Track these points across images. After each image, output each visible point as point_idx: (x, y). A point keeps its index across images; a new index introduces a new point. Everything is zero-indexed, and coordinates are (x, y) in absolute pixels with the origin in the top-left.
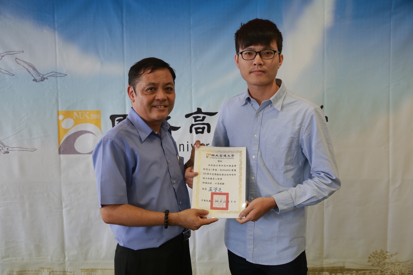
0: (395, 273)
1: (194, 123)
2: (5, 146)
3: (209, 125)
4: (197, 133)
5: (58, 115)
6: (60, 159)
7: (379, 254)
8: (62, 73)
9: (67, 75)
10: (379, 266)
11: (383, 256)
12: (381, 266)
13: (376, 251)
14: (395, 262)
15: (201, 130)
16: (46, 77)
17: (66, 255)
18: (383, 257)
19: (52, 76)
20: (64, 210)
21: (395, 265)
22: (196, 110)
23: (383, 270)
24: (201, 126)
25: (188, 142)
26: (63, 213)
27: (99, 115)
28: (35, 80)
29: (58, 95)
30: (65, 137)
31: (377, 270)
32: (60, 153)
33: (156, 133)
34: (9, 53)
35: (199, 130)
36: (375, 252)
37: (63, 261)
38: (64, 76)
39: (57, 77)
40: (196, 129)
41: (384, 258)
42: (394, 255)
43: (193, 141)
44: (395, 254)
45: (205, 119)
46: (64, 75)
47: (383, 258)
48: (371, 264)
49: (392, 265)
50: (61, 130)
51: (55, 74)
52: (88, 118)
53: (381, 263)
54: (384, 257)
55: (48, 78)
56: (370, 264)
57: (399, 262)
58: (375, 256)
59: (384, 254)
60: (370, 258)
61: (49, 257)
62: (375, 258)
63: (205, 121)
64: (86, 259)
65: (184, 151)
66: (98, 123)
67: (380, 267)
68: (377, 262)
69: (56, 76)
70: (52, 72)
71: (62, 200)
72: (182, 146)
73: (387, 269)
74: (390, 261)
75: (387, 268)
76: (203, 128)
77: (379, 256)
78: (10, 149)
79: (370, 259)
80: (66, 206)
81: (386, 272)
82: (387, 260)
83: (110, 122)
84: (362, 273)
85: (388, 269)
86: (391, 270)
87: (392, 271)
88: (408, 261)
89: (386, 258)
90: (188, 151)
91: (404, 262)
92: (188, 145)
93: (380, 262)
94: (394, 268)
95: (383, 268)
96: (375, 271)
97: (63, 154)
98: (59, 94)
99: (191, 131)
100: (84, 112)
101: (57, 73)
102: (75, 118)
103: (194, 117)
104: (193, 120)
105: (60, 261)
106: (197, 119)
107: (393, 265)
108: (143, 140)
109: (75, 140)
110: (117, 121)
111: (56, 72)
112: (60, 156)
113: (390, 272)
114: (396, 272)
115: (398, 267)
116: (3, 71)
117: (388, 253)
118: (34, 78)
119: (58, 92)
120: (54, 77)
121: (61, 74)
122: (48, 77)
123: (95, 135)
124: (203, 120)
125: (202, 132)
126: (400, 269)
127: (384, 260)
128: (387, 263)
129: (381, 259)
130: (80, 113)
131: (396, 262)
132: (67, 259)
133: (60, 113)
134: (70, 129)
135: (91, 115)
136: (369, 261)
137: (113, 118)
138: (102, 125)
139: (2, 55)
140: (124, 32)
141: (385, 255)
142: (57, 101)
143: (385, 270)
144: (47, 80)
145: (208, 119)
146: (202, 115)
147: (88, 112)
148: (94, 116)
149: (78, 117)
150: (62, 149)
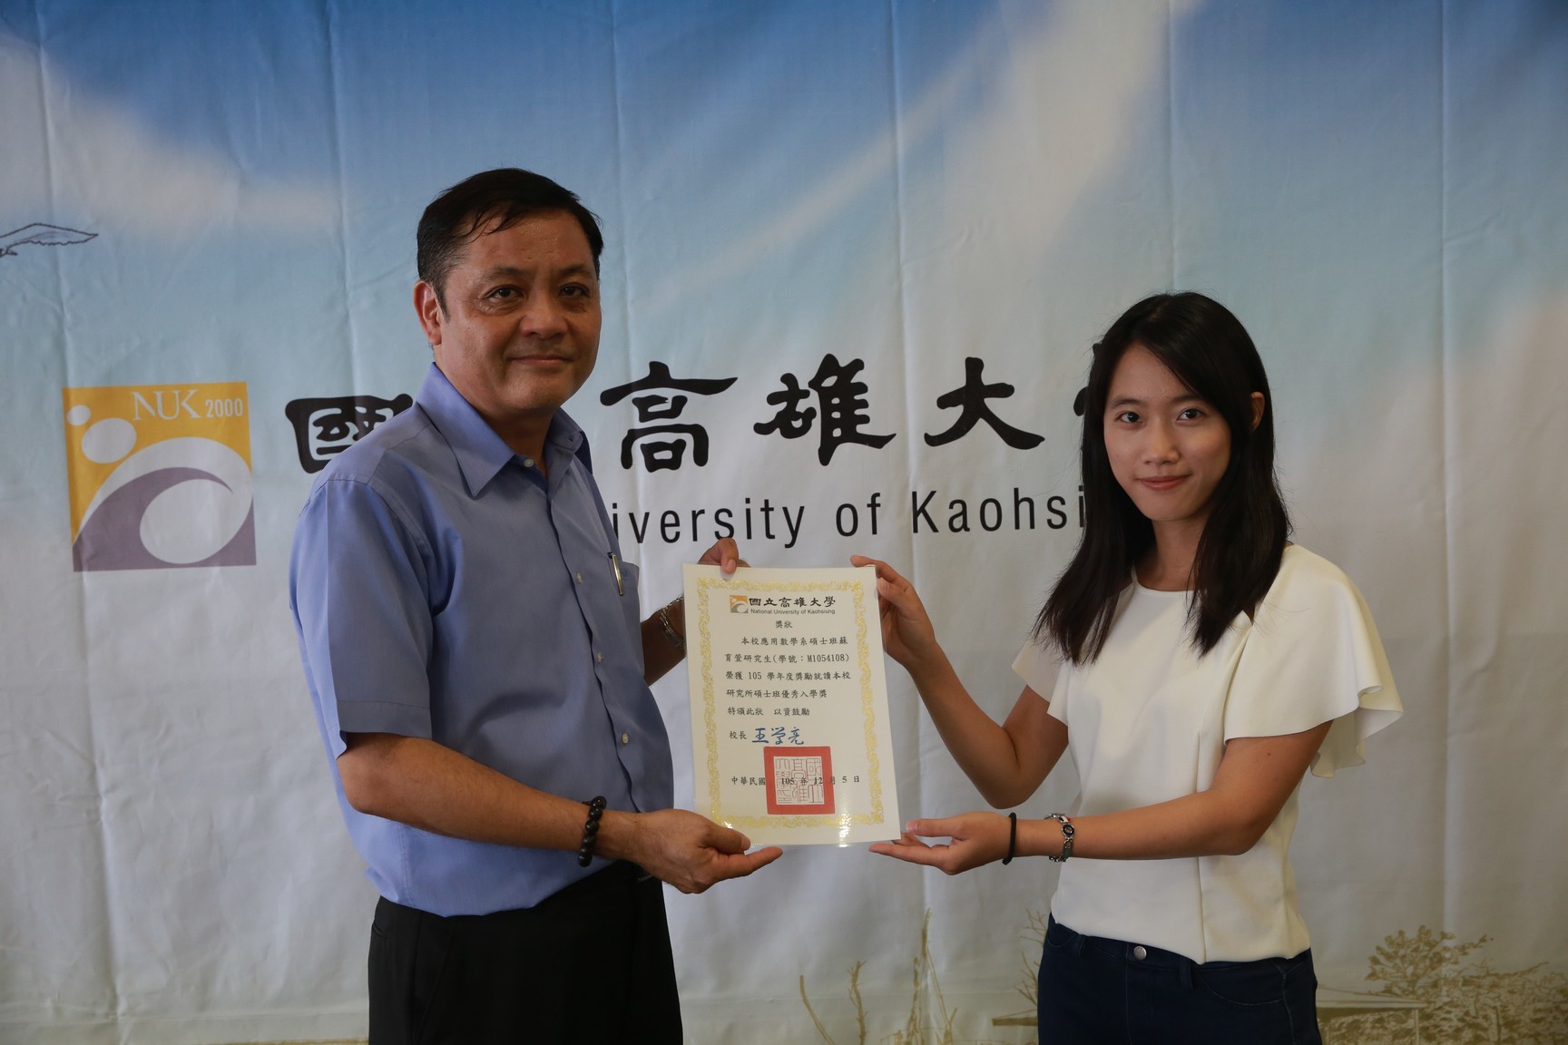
0: (1480, 1020)
1: (639, 425)
3: (699, 434)
4: (653, 465)
5: (66, 407)
6: (80, 589)
7: (1414, 946)
8: (75, 229)
9: (96, 235)
10: (1413, 992)
11: (1430, 950)
12: (1421, 991)
13: (1401, 933)
14: (1478, 977)
15: (666, 455)
16: (8, 248)
17: (119, 990)
18: (1431, 955)
19: (36, 240)
20: (105, 804)
21: (1479, 987)
22: (644, 372)
23: (1428, 1011)
24: (670, 438)
25: (615, 506)
26: (103, 818)
27: (238, 403)
29: (60, 320)
30: (99, 499)
31: (1408, 1011)
32: (78, 566)
33: (528, 463)
35: (658, 456)
36: (1395, 935)
37: (107, 1015)
38: (86, 241)
39: (54, 244)
41: (1435, 960)
42: (1475, 947)
43: (635, 502)
44: (1476, 942)
45: (685, 409)
46: (86, 237)
47: (1431, 959)
48: (1383, 989)
49: (1464, 989)
50: (82, 471)
51: (48, 234)
52: (195, 415)
53: (1421, 982)
54: (1435, 954)
55: (14, 249)
56: (1379, 985)
57: (1496, 975)
58: (1396, 953)
59: (1431, 945)
60: (1375, 961)
61: (48, 1004)
62: (1398, 961)
63: (685, 418)
64: (203, 1007)
66: (235, 435)
67: (1418, 998)
68: (1405, 977)
69: (49, 241)
70: (30, 226)
71: (97, 762)
73: (1446, 1004)
74: (1460, 972)
75: (1447, 1000)
76: (678, 447)
77: (1414, 954)
79: (1378, 968)
80: (113, 788)
81: (1445, 1019)
82: (1446, 970)
83: (289, 428)
84: (1344, 1025)
85: (1450, 1003)
86: (1464, 1006)
87: (1467, 1014)
88: (1530, 971)
89: (1441, 960)
91: (1515, 974)
93: (1416, 977)
94: (1475, 1002)
95: (1432, 999)
96: (1400, 1013)
97: (90, 569)
98: (68, 317)
99: (627, 461)
100: (177, 392)
101: (54, 227)
102: (137, 418)
103: (636, 401)
104: (636, 411)
105: (93, 1015)
106: (653, 409)
107: (1471, 988)
108: (475, 492)
109: (140, 510)
111: (50, 226)
112: (81, 578)
113: (1461, 1014)
114: (1486, 1017)
115: (1491, 995)
117: (1451, 938)
119: (62, 310)
120: (43, 244)
121: (71, 232)
122: (16, 244)
123: (226, 489)
124: (675, 411)
125: (674, 464)
126: (1498, 1004)
127: (1433, 969)
128: (1445, 979)
129: (1422, 965)
130: (159, 394)
131: (1484, 977)
132: (122, 1007)
133: (73, 398)
134: (120, 462)
135: (207, 404)
136: (1373, 976)
137: (298, 411)
138: (256, 442)
140: (335, 50)
141: (1436, 949)
142: (60, 346)
143: (1440, 1008)
144: (13, 257)
145: (697, 409)
146: (669, 393)
147: (192, 392)
148: (218, 408)
149: (153, 412)
150: (88, 550)
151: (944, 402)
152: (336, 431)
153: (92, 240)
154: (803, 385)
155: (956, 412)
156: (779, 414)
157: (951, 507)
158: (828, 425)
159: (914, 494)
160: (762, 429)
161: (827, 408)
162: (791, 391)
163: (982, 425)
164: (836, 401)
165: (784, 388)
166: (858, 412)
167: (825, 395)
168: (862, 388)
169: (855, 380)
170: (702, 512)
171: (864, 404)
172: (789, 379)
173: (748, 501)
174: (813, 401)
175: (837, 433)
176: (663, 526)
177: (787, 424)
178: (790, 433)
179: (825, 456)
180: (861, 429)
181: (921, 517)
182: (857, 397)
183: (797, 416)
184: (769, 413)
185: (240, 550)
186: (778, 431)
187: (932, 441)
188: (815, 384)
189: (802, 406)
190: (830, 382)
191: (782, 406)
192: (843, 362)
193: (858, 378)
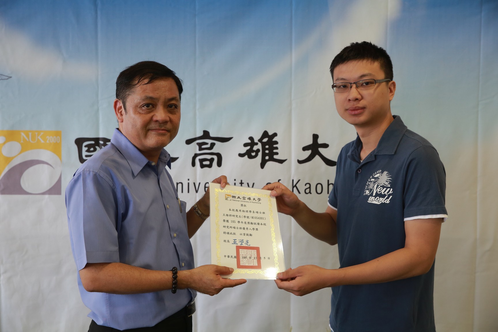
1: (198, 152)
3: (219, 156)
4: (202, 166)
8: (4, 74)
9: (11, 77)
15: (207, 163)
22: (200, 134)
24: (209, 157)
25: (189, 180)
27: (58, 138)
30: (7, 169)
33: (153, 164)
35: (205, 163)
40: (201, 161)
43: (196, 179)
45: (215, 147)
46: (7, 78)
50: (1, 159)
52: (42, 141)
63: (214, 150)
65: (182, 192)
66: (56, 149)
72: (180, 185)
76: (212, 160)
83: (75, 148)
90: (188, 192)
92: (189, 183)
97: (2, 194)
99: (193, 164)
100: (36, 133)
102: (22, 141)
103: (198, 144)
104: (197, 147)
106: (203, 147)
108: (135, 174)
109: (21, 174)
110: (86, 146)
123: (51, 167)
124: (211, 148)
125: (210, 166)
130: (30, 134)
134: (15, 157)
135: (47, 138)
137: (79, 142)
138: (64, 153)
140: (99, 18)
145: (219, 147)
146: (209, 141)
147: (42, 133)
148: (51, 139)
149: (28, 140)
151: (305, 149)
152: (92, 149)
153: (9, 79)
154: (256, 141)
155: (309, 153)
156: (247, 151)
157: (306, 185)
158: (264, 155)
159: (293, 180)
160: (241, 155)
161: (264, 149)
162: (252, 143)
163: (317, 157)
164: (267, 147)
165: (249, 141)
166: (275, 151)
167: (264, 145)
168: (276, 143)
169: (274, 139)
171: (277, 148)
172: (251, 138)
173: (235, 180)
174: (259, 146)
175: (267, 158)
176: (205, 187)
177: (250, 154)
178: (251, 157)
179: (263, 165)
180: (275, 157)
181: (295, 188)
182: (275, 146)
183: (253, 151)
184: (244, 150)
185: (55, 190)
186: (246, 156)
187: (300, 162)
188: (260, 140)
189: (255, 148)
190: (265, 140)
191: (248, 148)
192: (270, 133)
193: (275, 139)
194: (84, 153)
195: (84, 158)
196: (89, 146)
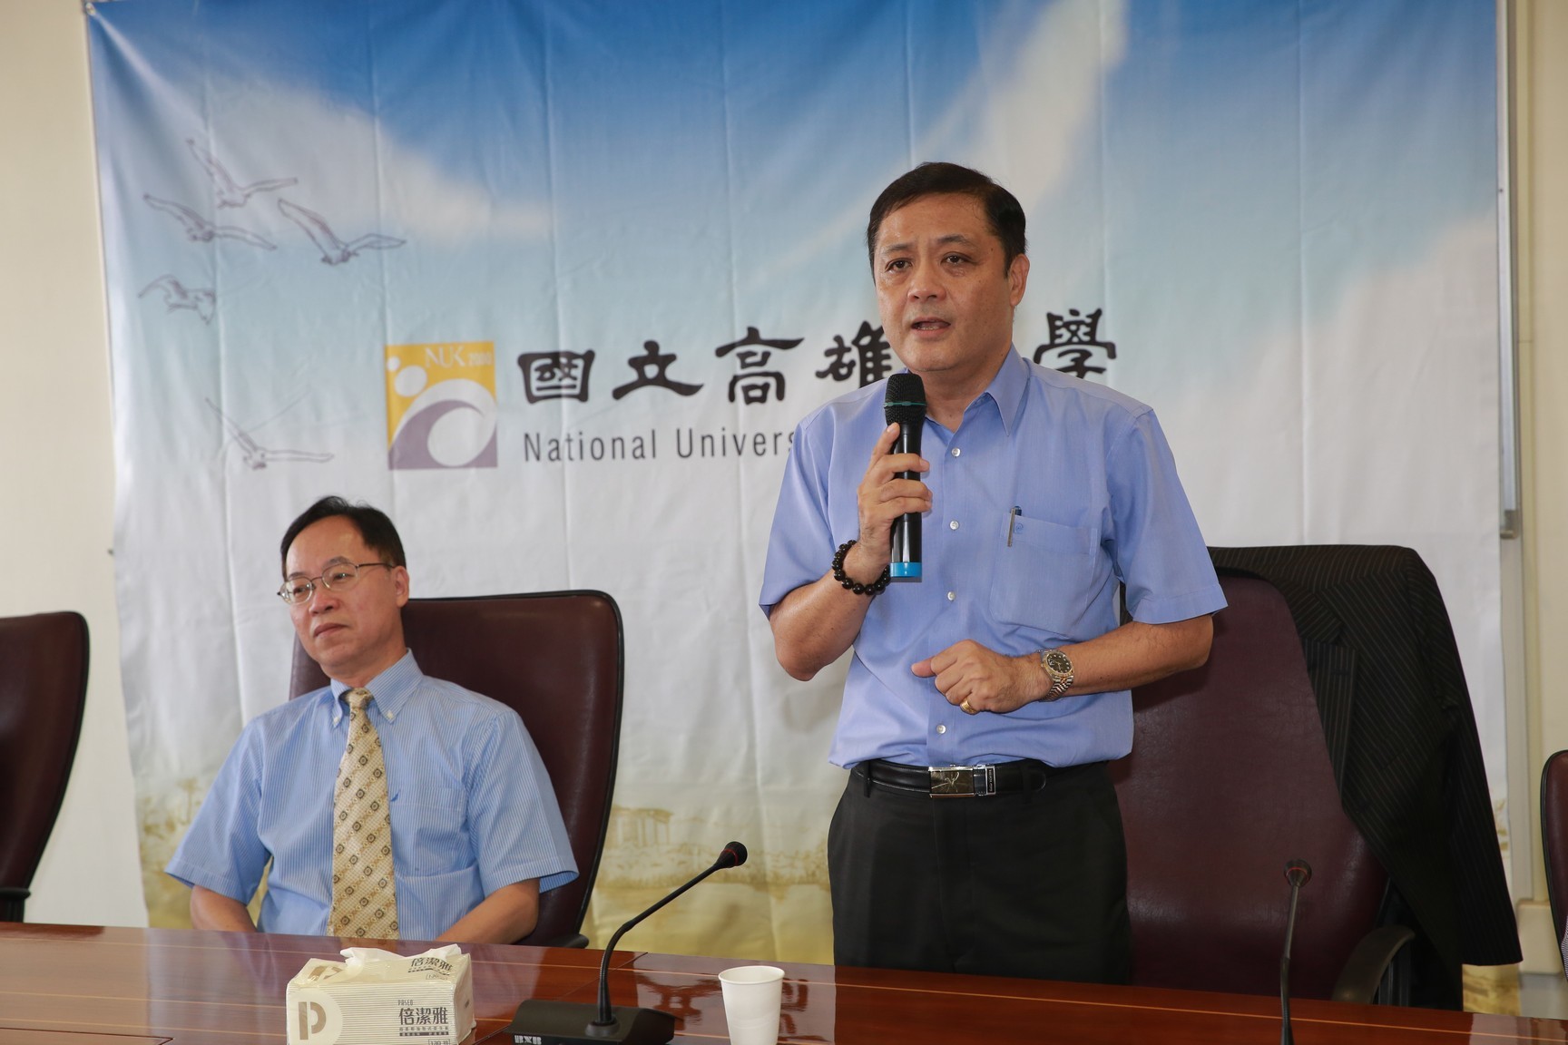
1: (740, 372)
2: (255, 448)
3: (779, 378)
4: (749, 400)
5: (386, 358)
6: (392, 483)
15: (757, 393)
16: (355, 251)
19: (370, 246)
22: (741, 334)
24: (760, 381)
25: (724, 429)
27: (489, 356)
28: (327, 260)
29: (384, 299)
30: (403, 421)
32: (391, 466)
34: (263, 186)
35: (752, 394)
40: (747, 389)
43: (737, 427)
45: (771, 361)
50: (394, 402)
51: (378, 242)
52: (462, 364)
63: (768, 367)
65: (712, 456)
66: (486, 378)
69: (378, 246)
70: (368, 236)
72: (708, 441)
76: (765, 388)
78: (268, 456)
83: (518, 373)
90: (723, 455)
92: (724, 437)
97: (399, 468)
98: (389, 297)
99: (732, 397)
100: (451, 348)
101: (381, 236)
102: (428, 366)
103: (739, 355)
104: (738, 362)
106: (749, 360)
109: (428, 429)
110: (537, 369)
111: (378, 236)
112: (393, 474)
116: (249, 237)
118: (322, 256)
119: (386, 292)
120: (374, 248)
122: (360, 248)
123: (479, 414)
124: (763, 362)
125: (762, 399)
130: (441, 351)
133: (390, 352)
134: (417, 396)
135: (469, 356)
137: (525, 361)
138: (499, 383)
139: (246, 192)
140: (550, 112)
142: (383, 317)
145: (778, 360)
146: (759, 349)
147: (461, 348)
148: (476, 359)
149: (437, 362)
150: (397, 455)
152: (547, 375)
154: (848, 343)
156: (832, 365)
158: (864, 372)
160: (821, 375)
161: (864, 360)
162: (841, 350)
164: (870, 355)
165: (835, 345)
166: (885, 363)
167: (863, 350)
170: (780, 434)
171: (888, 357)
172: (838, 339)
174: (853, 355)
176: (755, 444)
177: (836, 372)
178: (839, 378)
182: (883, 352)
183: (843, 365)
184: (826, 363)
185: (488, 457)
186: (830, 377)
188: (856, 342)
189: (847, 358)
190: (865, 341)
191: (833, 358)
192: (875, 327)
193: (883, 339)
194: (535, 384)
195: (536, 393)
196: (542, 369)
